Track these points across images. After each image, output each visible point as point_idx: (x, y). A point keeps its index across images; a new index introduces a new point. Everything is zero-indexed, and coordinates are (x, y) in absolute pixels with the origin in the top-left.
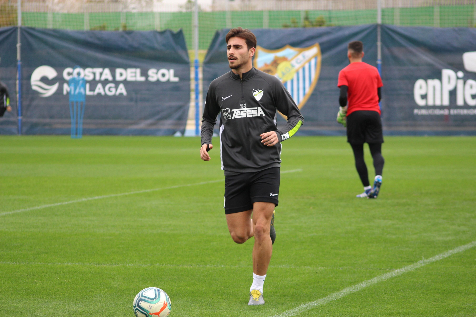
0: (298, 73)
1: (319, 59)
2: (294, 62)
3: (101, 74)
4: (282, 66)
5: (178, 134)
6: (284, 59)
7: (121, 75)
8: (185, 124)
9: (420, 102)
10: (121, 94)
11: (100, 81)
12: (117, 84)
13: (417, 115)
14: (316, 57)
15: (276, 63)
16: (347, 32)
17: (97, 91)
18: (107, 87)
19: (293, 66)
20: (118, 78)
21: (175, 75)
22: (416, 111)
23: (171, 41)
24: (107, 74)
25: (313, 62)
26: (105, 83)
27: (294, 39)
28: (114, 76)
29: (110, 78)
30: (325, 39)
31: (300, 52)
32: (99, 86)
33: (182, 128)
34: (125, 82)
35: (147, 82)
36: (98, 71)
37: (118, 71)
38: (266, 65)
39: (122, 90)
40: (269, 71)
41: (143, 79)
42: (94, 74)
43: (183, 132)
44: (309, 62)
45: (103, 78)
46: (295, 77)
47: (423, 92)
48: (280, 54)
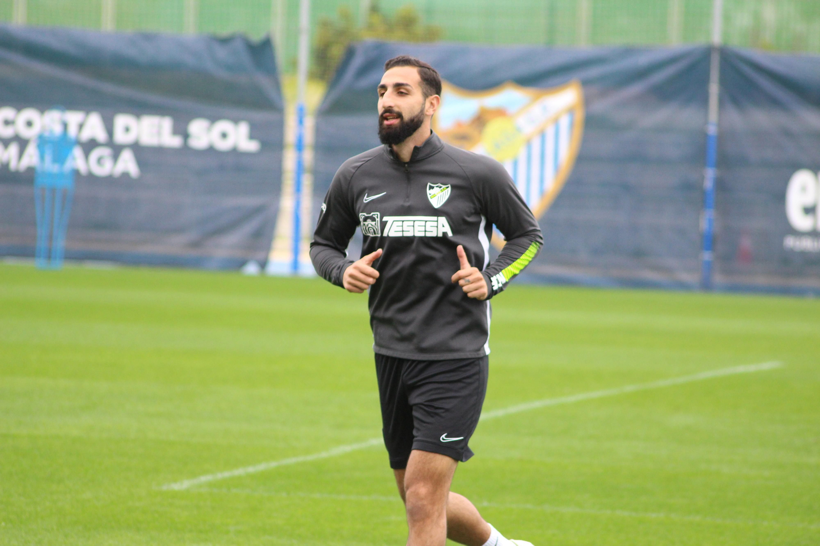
0: (529, 144)
1: (579, 115)
2: (521, 121)
3: (81, 126)
4: (494, 128)
5: (251, 269)
6: (500, 112)
7: (127, 130)
8: (268, 248)
9: (800, 221)
10: (125, 175)
11: (78, 142)
12: (116, 150)
13: (792, 252)
14: (571, 111)
15: (480, 120)
16: (643, 60)
17: (69, 165)
18: (95, 154)
19: (519, 130)
20: (120, 137)
21: (252, 137)
22: (790, 242)
23: (245, 58)
24: (94, 126)
25: (565, 122)
26: (89, 146)
27: (524, 69)
28: (110, 130)
29: (101, 135)
30: (593, 72)
31: (535, 99)
32: (77, 152)
33: (260, 255)
34: (137, 148)
35: (185, 149)
36: (74, 118)
37: (122, 121)
38: (459, 125)
39: (127, 164)
40: (463, 138)
41: (174, 142)
42: (65, 126)
43: (263, 265)
44: (556, 121)
45: (86, 135)
46: (522, 153)
47: (809, 200)
48: (492, 100)
